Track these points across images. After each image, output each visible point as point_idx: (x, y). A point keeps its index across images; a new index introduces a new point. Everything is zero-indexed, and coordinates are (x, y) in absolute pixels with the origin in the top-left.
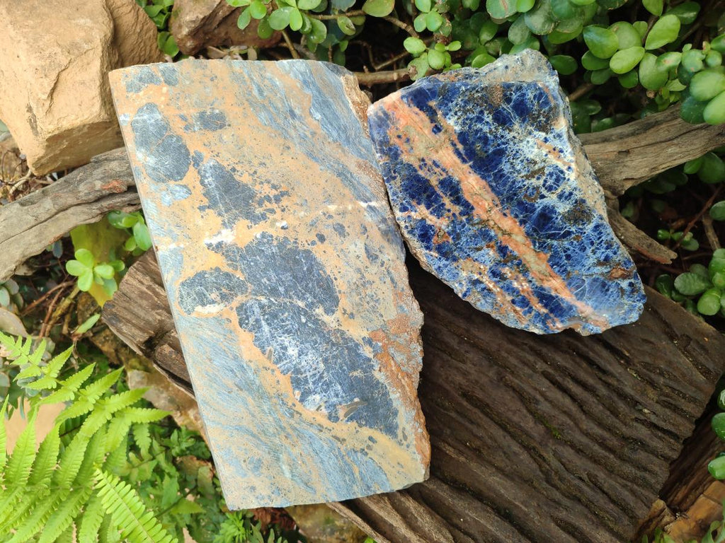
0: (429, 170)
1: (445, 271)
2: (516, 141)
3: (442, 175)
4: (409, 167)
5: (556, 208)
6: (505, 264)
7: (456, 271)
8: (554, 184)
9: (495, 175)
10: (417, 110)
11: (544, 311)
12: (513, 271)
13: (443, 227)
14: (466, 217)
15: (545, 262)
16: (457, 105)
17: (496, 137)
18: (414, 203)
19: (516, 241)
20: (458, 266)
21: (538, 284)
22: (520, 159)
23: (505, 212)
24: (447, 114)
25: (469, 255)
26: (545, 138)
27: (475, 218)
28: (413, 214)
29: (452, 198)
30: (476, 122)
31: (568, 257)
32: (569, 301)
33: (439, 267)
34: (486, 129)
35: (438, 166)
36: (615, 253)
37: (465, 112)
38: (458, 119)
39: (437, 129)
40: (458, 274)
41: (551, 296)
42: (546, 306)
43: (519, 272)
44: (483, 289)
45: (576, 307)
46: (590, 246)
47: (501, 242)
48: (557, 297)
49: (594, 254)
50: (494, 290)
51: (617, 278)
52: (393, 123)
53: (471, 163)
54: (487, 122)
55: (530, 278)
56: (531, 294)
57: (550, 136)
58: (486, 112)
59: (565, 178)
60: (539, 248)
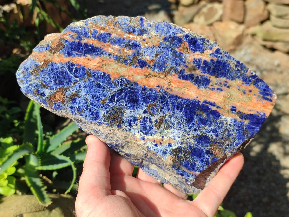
0: (221, 83)
1: (166, 28)
2: (186, 133)
3: (212, 85)
4: (233, 78)
5: (132, 110)
6: (134, 56)
7: (159, 32)
8: (144, 124)
9: (182, 106)
10: (252, 113)
11: (85, 41)
12: (125, 54)
13: (187, 55)
14: (179, 70)
15: (111, 74)
16: (233, 130)
17: (199, 127)
18: (215, 59)
19: (139, 75)
20: (160, 36)
21: (104, 56)
22: (175, 124)
23: (160, 88)
24: (235, 122)
25: (160, 47)
26: (171, 146)
27: (174, 73)
28: (211, 52)
29: (196, 76)
30: (216, 128)
31: (99, 86)
32: (74, 58)
33: (170, 28)
34: (208, 128)
35: (218, 89)
36: (71, 108)
37: (226, 129)
38: (227, 123)
39: (233, 109)
40: (157, 31)
41: (89, 53)
42: (86, 45)
43: (121, 57)
44: (134, 31)
45: (66, 56)
46: (92, 102)
47: (147, 68)
48: (84, 56)
49: (85, 98)
50: (127, 35)
51: (56, 93)
52: (259, 96)
53: (201, 103)
54: (209, 132)
55: (111, 57)
56: (103, 47)
57: (169, 149)
58: (215, 137)
59: (141, 131)
60: (122, 80)
